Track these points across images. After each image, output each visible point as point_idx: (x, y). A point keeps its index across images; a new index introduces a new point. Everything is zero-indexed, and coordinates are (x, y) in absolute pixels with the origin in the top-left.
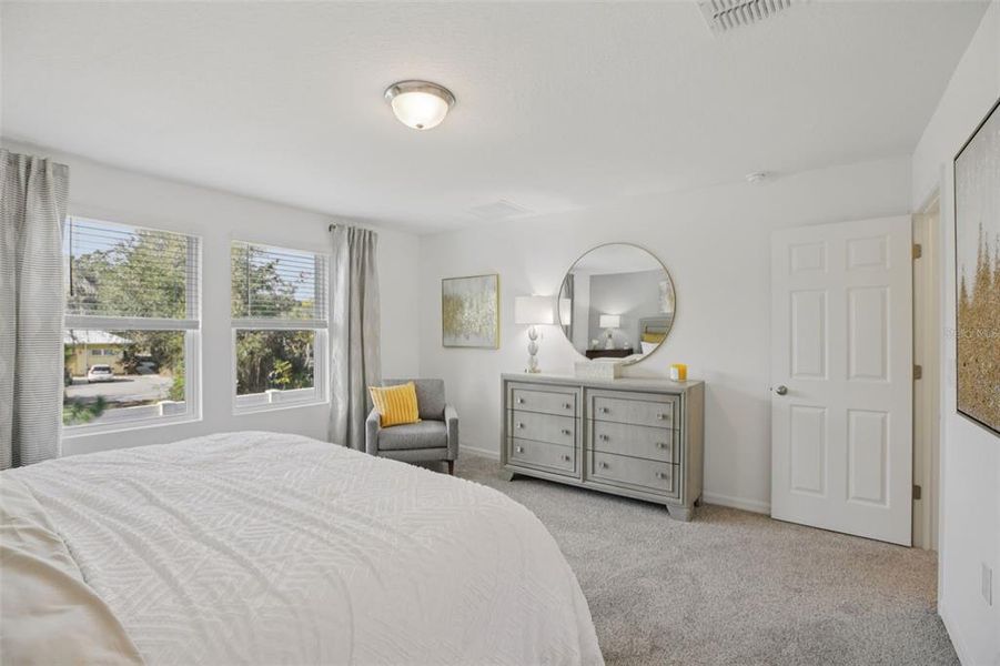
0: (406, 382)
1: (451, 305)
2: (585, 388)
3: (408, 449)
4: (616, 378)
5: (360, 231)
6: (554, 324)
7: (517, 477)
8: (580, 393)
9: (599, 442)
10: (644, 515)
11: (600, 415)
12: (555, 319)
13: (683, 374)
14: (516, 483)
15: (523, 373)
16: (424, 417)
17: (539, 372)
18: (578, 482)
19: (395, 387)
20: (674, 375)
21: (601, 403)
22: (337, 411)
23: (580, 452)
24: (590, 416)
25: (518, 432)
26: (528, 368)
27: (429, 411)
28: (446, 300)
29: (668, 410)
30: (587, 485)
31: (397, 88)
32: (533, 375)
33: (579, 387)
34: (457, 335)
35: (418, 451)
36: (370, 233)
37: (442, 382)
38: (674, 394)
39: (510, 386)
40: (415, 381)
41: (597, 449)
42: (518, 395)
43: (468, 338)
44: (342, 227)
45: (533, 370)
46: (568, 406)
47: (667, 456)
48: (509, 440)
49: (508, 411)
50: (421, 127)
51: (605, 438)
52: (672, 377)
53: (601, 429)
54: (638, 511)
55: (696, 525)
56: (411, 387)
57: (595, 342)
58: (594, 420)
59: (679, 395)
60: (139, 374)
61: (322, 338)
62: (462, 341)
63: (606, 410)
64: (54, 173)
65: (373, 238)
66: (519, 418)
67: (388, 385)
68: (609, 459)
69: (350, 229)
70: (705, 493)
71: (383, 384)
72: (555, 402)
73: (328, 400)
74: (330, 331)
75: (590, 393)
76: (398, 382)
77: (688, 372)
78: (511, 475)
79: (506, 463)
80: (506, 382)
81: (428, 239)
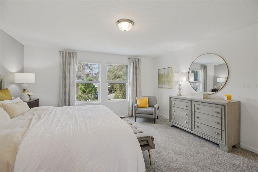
0: (146, 96)
1: (160, 76)
2: (192, 101)
3: (143, 114)
4: (203, 98)
5: (136, 59)
6: (187, 81)
7: (173, 126)
8: (190, 102)
9: (196, 118)
10: (210, 146)
11: (196, 110)
12: (187, 79)
13: (229, 98)
14: (172, 127)
15: (176, 96)
16: (150, 106)
17: (182, 95)
18: (189, 130)
19: (143, 98)
20: (226, 99)
21: (197, 106)
22: (130, 103)
23: (190, 121)
24: (193, 110)
25: (173, 113)
26: (178, 94)
27: (152, 105)
28: (159, 75)
29: (219, 110)
30: (192, 132)
31: (119, 22)
32: (179, 96)
33: (190, 101)
34: (162, 84)
35: (146, 115)
36: (139, 59)
37: (156, 97)
38: (222, 105)
39: (171, 99)
40: (148, 96)
41: (196, 121)
42: (173, 102)
43: (164, 85)
44: (131, 58)
45: (180, 95)
46: (187, 106)
47: (219, 127)
48: (171, 115)
49: (171, 107)
50: (125, 31)
51: (198, 117)
52: (225, 99)
53: (197, 115)
54: (208, 144)
55: (231, 154)
56: (147, 98)
57: (216, 87)
58: (194, 111)
59: (224, 105)
60: (111, 93)
61: (127, 85)
62: (163, 86)
63: (198, 109)
64: (75, 54)
65: (139, 60)
66: (174, 109)
67: (142, 97)
68: (199, 125)
69: (133, 58)
70: (241, 144)
71: (141, 97)
72: (183, 105)
73: (129, 100)
74: (129, 83)
75: (193, 103)
76: (144, 97)
77: (232, 98)
78: (171, 125)
79: (170, 121)
80: (170, 98)
81: (155, 59)
